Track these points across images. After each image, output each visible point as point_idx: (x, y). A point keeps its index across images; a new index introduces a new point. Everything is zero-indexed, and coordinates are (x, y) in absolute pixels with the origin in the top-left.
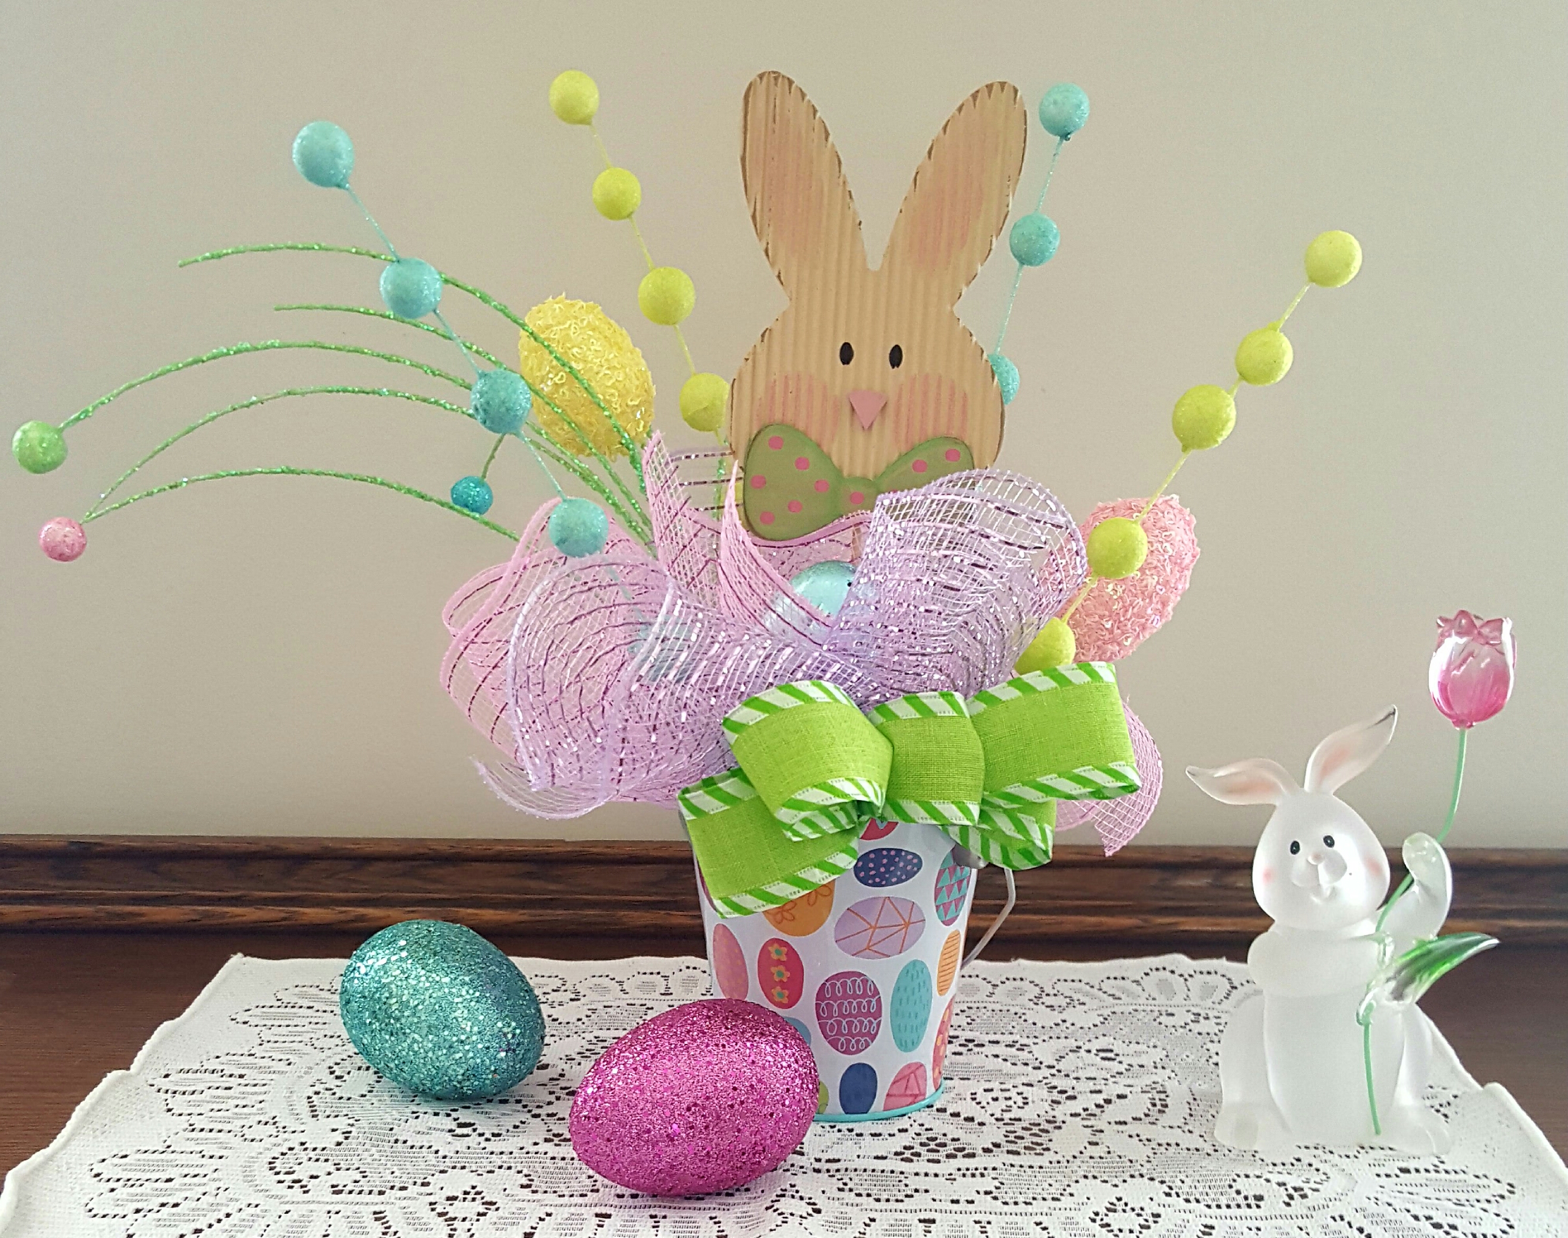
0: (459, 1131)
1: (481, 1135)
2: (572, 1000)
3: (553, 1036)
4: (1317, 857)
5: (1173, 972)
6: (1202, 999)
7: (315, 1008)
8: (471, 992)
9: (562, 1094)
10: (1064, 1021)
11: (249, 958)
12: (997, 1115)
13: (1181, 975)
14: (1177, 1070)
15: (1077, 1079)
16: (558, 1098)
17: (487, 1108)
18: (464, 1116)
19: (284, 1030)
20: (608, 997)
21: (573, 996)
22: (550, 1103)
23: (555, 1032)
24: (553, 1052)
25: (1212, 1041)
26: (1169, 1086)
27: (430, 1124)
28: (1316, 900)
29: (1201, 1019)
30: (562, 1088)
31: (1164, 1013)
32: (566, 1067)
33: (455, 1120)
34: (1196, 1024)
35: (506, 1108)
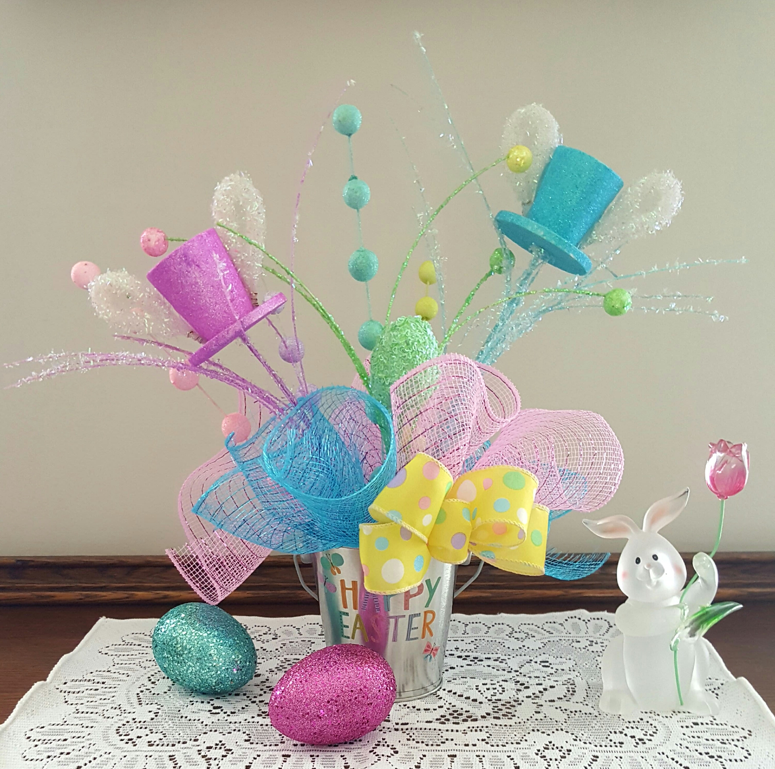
0: (214, 711)
1: (225, 713)
2: (273, 639)
3: (263, 658)
4: (649, 566)
5: (580, 619)
6: (594, 633)
7: (142, 645)
8: (218, 640)
9: (267, 690)
10: (524, 646)
11: (109, 619)
12: (489, 698)
13: (584, 620)
14: (581, 671)
15: (530, 677)
16: (265, 692)
17: (229, 698)
18: (217, 703)
19: (126, 658)
20: (292, 637)
21: (274, 637)
22: (261, 695)
23: (264, 657)
24: (263, 668)
25: (599, 656)
26: (578, 681)
27: (199, 708)
28: (649, 587)
29: (594, 644)
30: (267, 687)
31: (575, 641)
32: (270, 675)
33: (212, 705)
34: (591, 647)
35: (238, 698)
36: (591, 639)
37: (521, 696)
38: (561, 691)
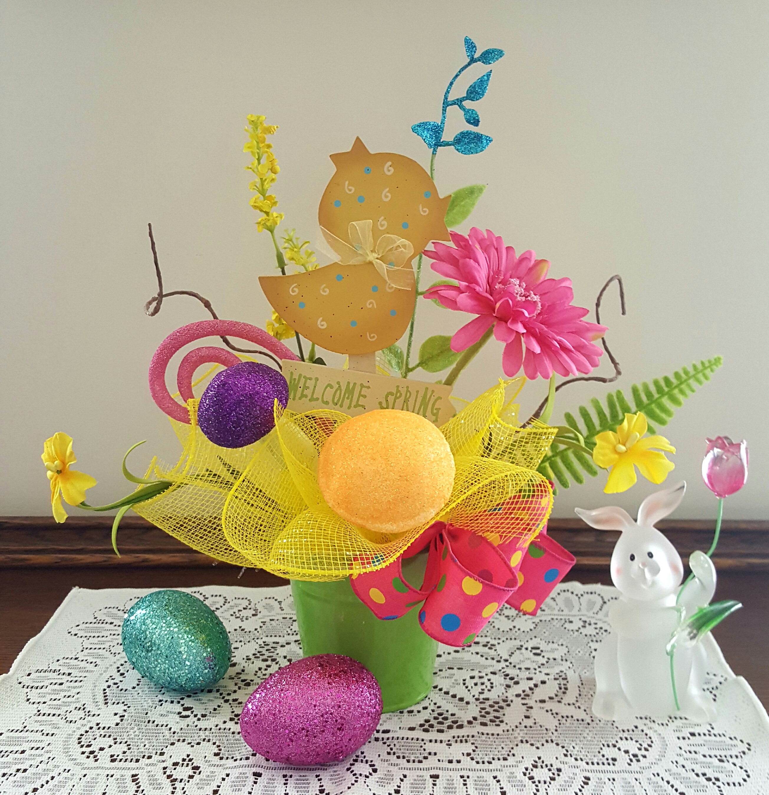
0: (184, 713)
1: (196, 716)
2: (253, 615)
5: (572, 593)
6: (588, 610)
7: (114, 624)
9: (241, 684)
10: (514, 627)
11: (82, 589)
12: (477, 697)
13: (577, 595)
14: (573, 661)
15: (520, 669)
16: (239, 688)
17: (200, 696)
18: (188, 702)
19: (96, 640)
20: (273, 613)
21: (254, 612)
22: (235, 692)
23: (242, 639)
24: (238, 657)
25: (592, 641)
26: (570, 674)
27: (168, 709)
28: (644, 587)
29: (587, 625)
30: (243, 681)
31: (567, 621)
32: (246, 665)
33: (183, 705)
34: (584, 629)
35: (211, 696)
36: (584, 618)
37: (511, 694)
38: (552, 688)
